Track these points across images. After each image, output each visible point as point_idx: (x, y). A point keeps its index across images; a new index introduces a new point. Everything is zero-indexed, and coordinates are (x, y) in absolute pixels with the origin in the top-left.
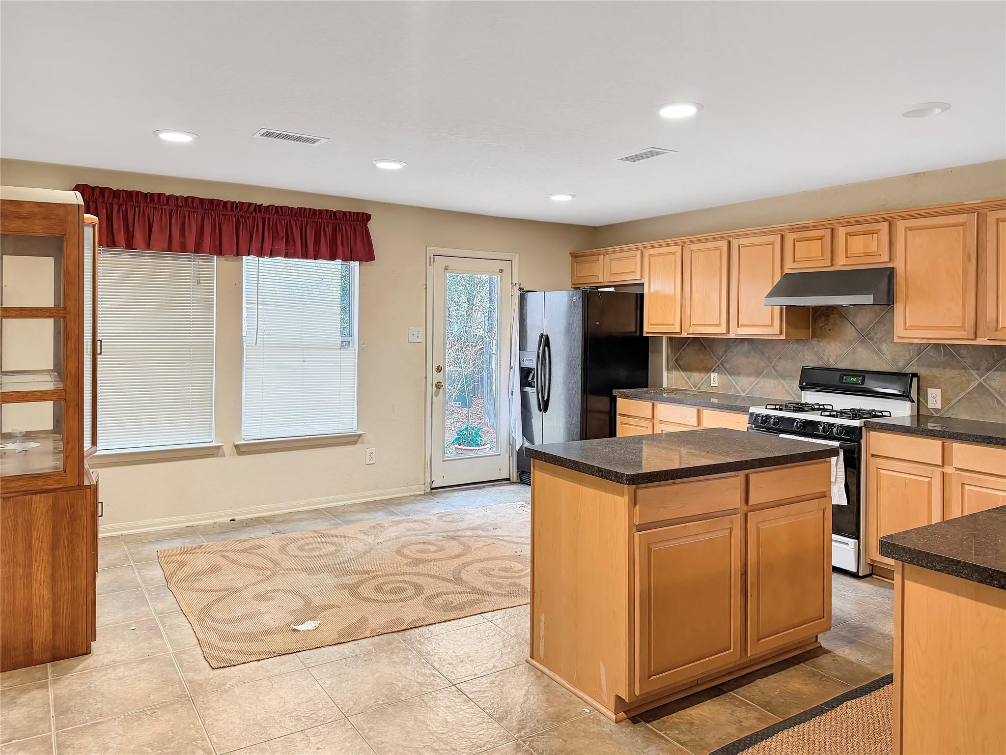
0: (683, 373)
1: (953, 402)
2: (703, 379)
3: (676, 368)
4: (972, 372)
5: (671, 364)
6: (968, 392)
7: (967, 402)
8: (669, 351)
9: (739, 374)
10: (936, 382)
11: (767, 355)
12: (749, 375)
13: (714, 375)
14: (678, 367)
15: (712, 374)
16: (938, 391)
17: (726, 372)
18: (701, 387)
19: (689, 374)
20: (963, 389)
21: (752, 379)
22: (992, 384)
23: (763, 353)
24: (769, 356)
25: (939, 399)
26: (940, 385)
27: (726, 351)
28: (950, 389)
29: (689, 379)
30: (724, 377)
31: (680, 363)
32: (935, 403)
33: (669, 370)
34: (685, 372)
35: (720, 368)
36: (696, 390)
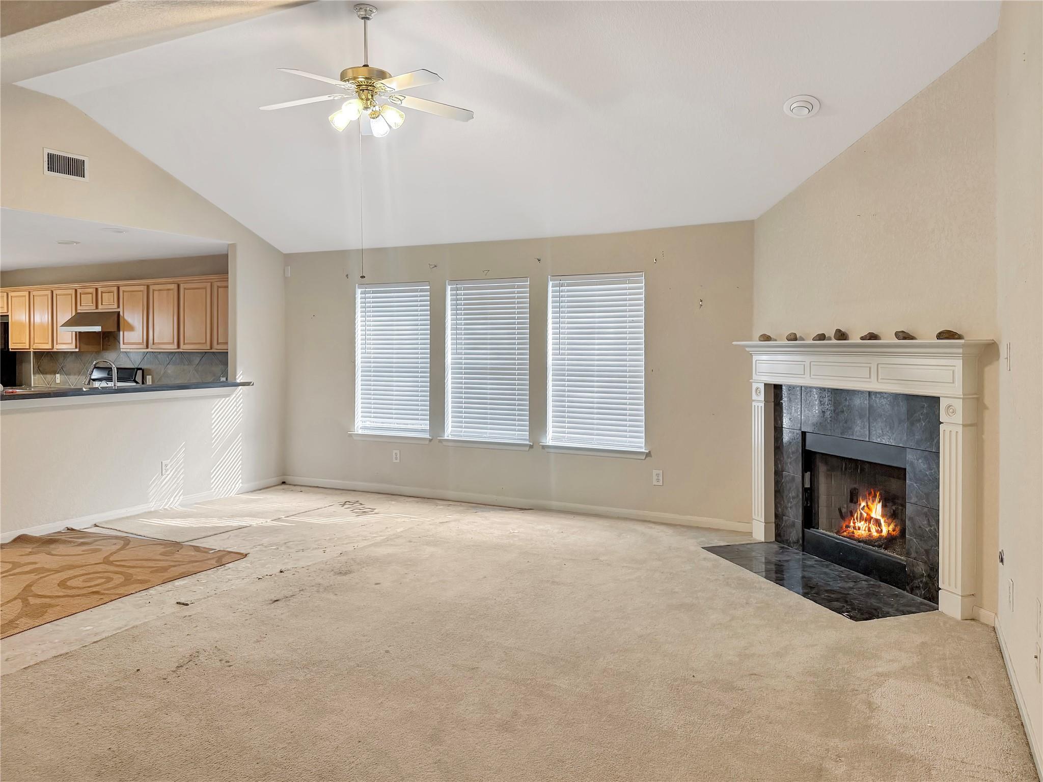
2: (52, 378)
5: (35, 370)
8: (35, 361)
9: (70, 374)
12: (75, 374)
13: (58, 376)
14: (39, 372)
17: (62, 374)
21: (76, 377)
27: (64, 360)
29: (45, 379)
31: (40, 369)
33: (35, 374)
34: (43, 375)
35: (61, 371)
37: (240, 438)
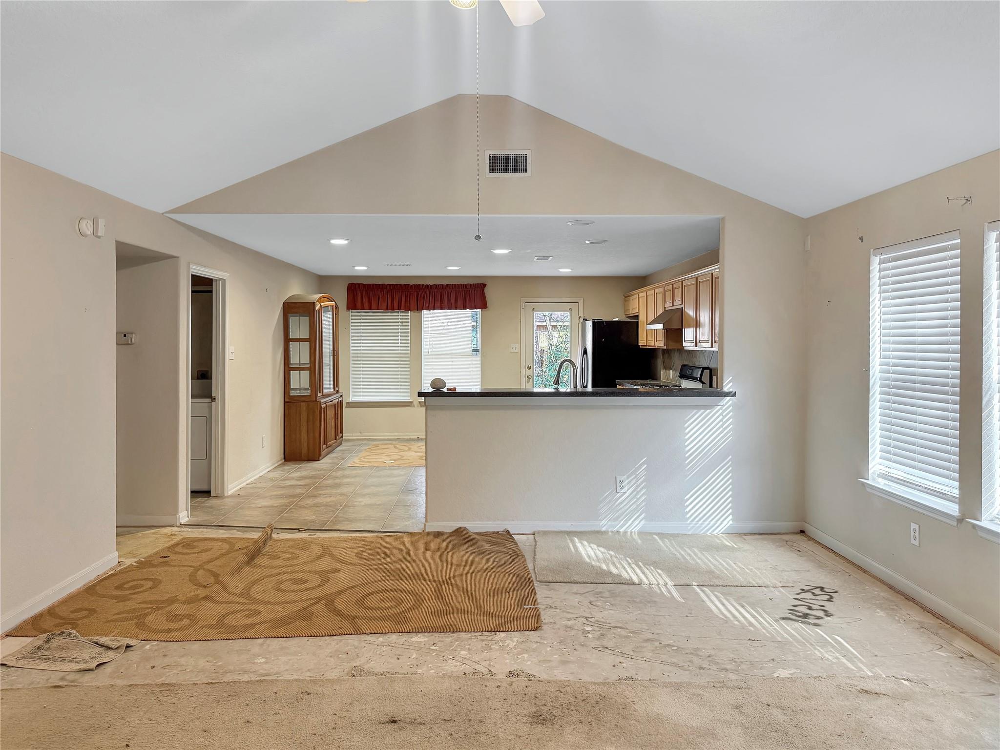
37: (728, 462)
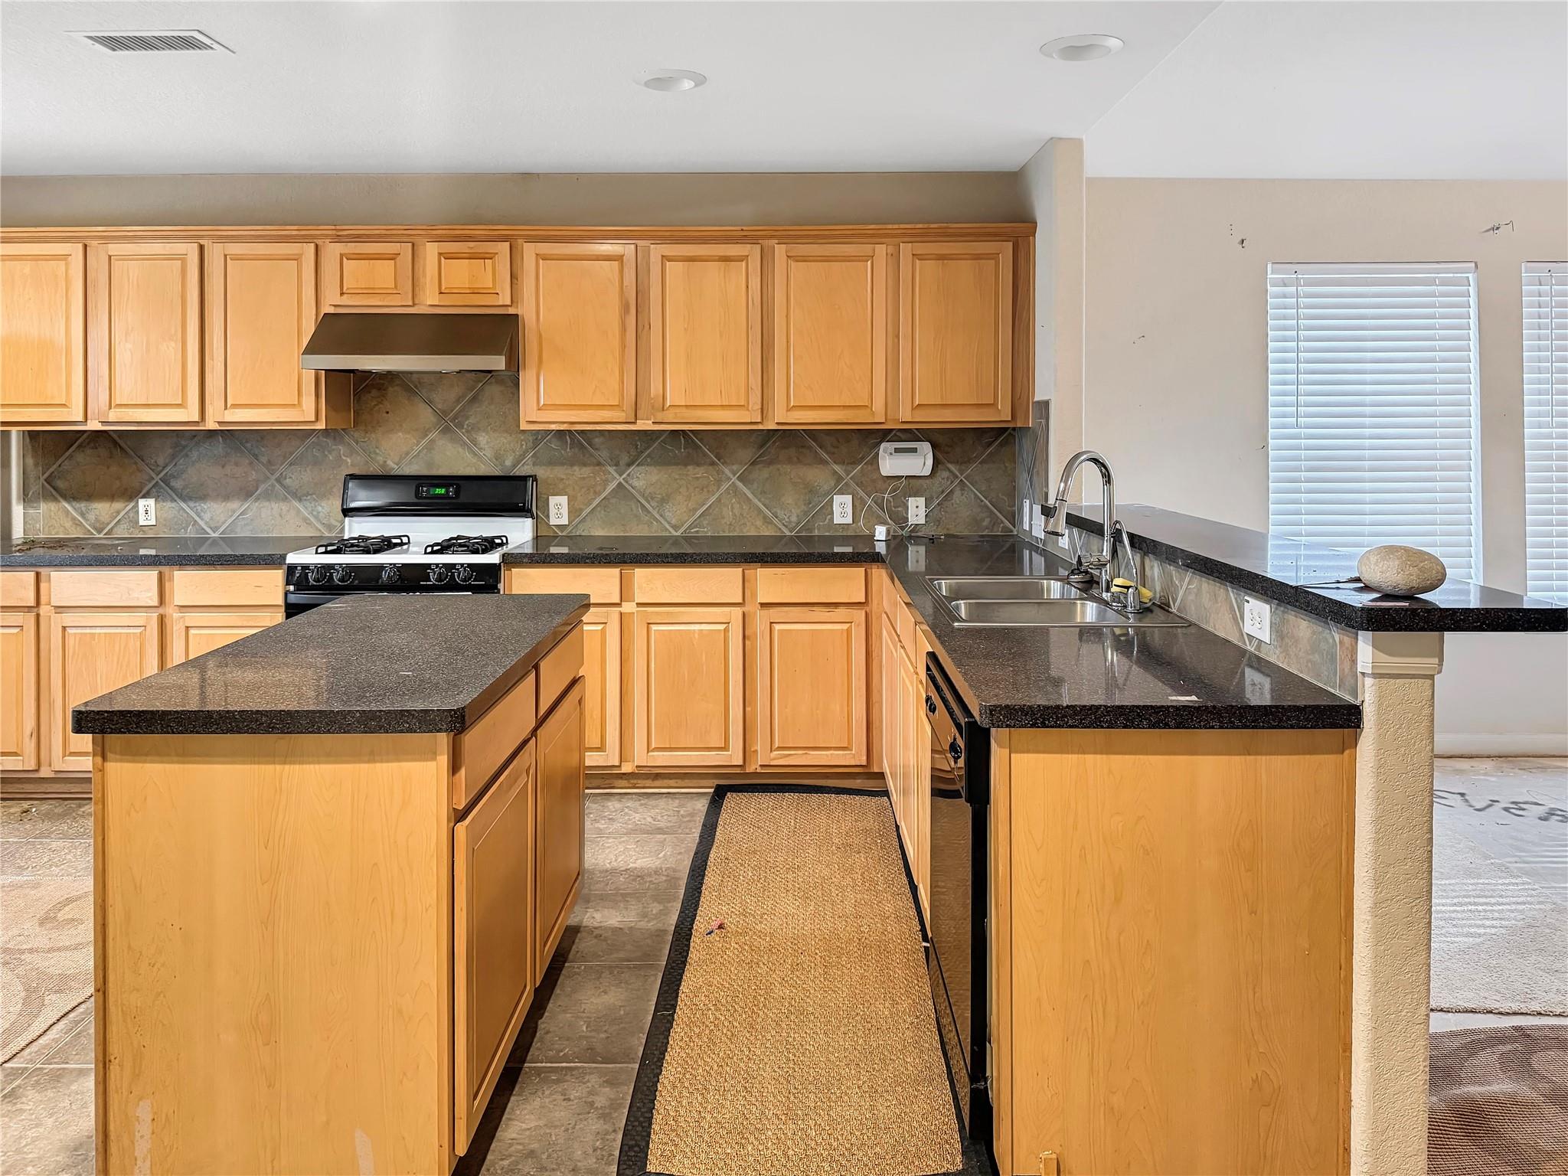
0: (67, 505)
1: (584, 514)
2: (118, 512)
3: (47, 497)
4: (609, 468)
5: (34, 488)
6: (604, 498)
7: (603, 512)
8: (30, 461)
9: (203, 498)
10: (561, 486)
11: (264, 459)
12: (227, 498)
13: (147, 504)
14: (54, 492)
15: (142, 503)
16: (563, 500)
17: (175, 497)
18: (115, 529)
19: (83, 505)
20: (597, 494)
21: (234, 505)
22: (635, 483)
23: (256, 456)
24: (269, 461)
25: (565, 511)
26: (567, 490)
27: (173, 457)
28: (579, 494)
29: (82, 515)
30: (169, 504)
31: (60, 484)
32: (559, 516)
33: (30, 501)
34: (74, 504)
35: (162, 489)
36: (101, 536)
